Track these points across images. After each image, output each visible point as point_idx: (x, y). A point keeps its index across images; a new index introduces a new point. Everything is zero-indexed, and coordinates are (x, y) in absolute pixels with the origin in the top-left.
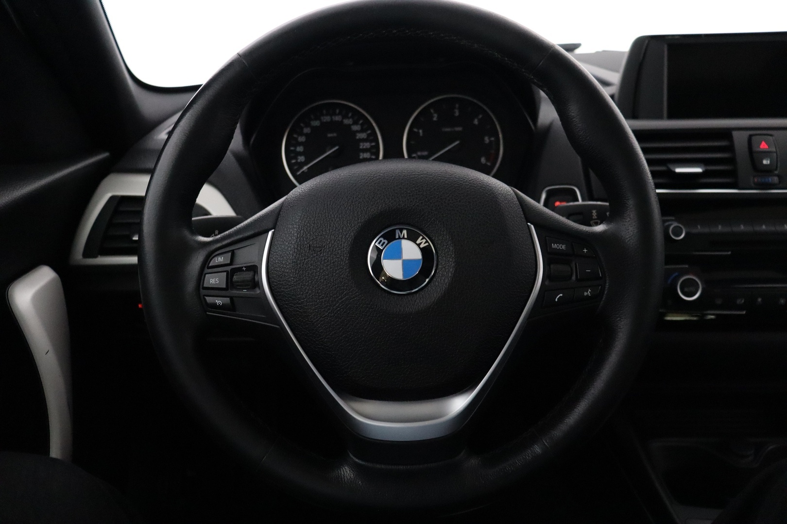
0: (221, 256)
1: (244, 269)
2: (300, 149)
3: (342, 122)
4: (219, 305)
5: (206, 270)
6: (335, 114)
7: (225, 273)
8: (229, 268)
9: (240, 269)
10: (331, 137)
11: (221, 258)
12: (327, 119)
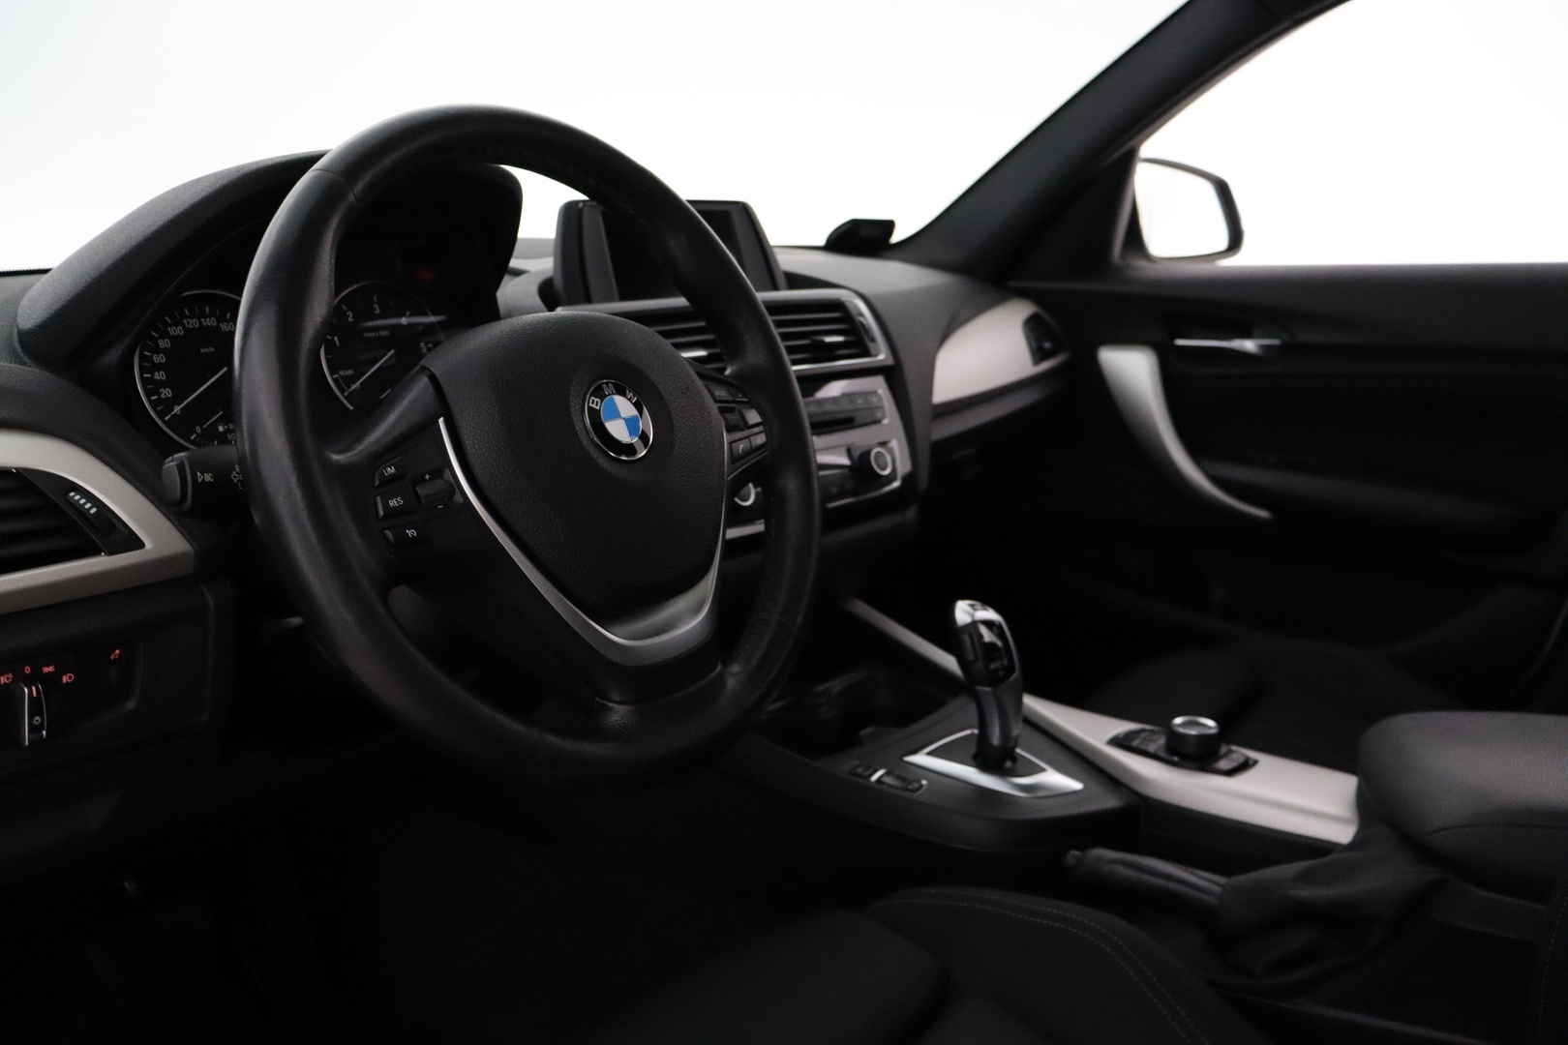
1: (428, 477)
2: (160, 376)
3: (218, 328)
4: (413, 536)
5: (375, 491)
6: (203, 315)
8: (407, 480)
10: (206, 354)
11: (391, 469)
12: (192, 323)
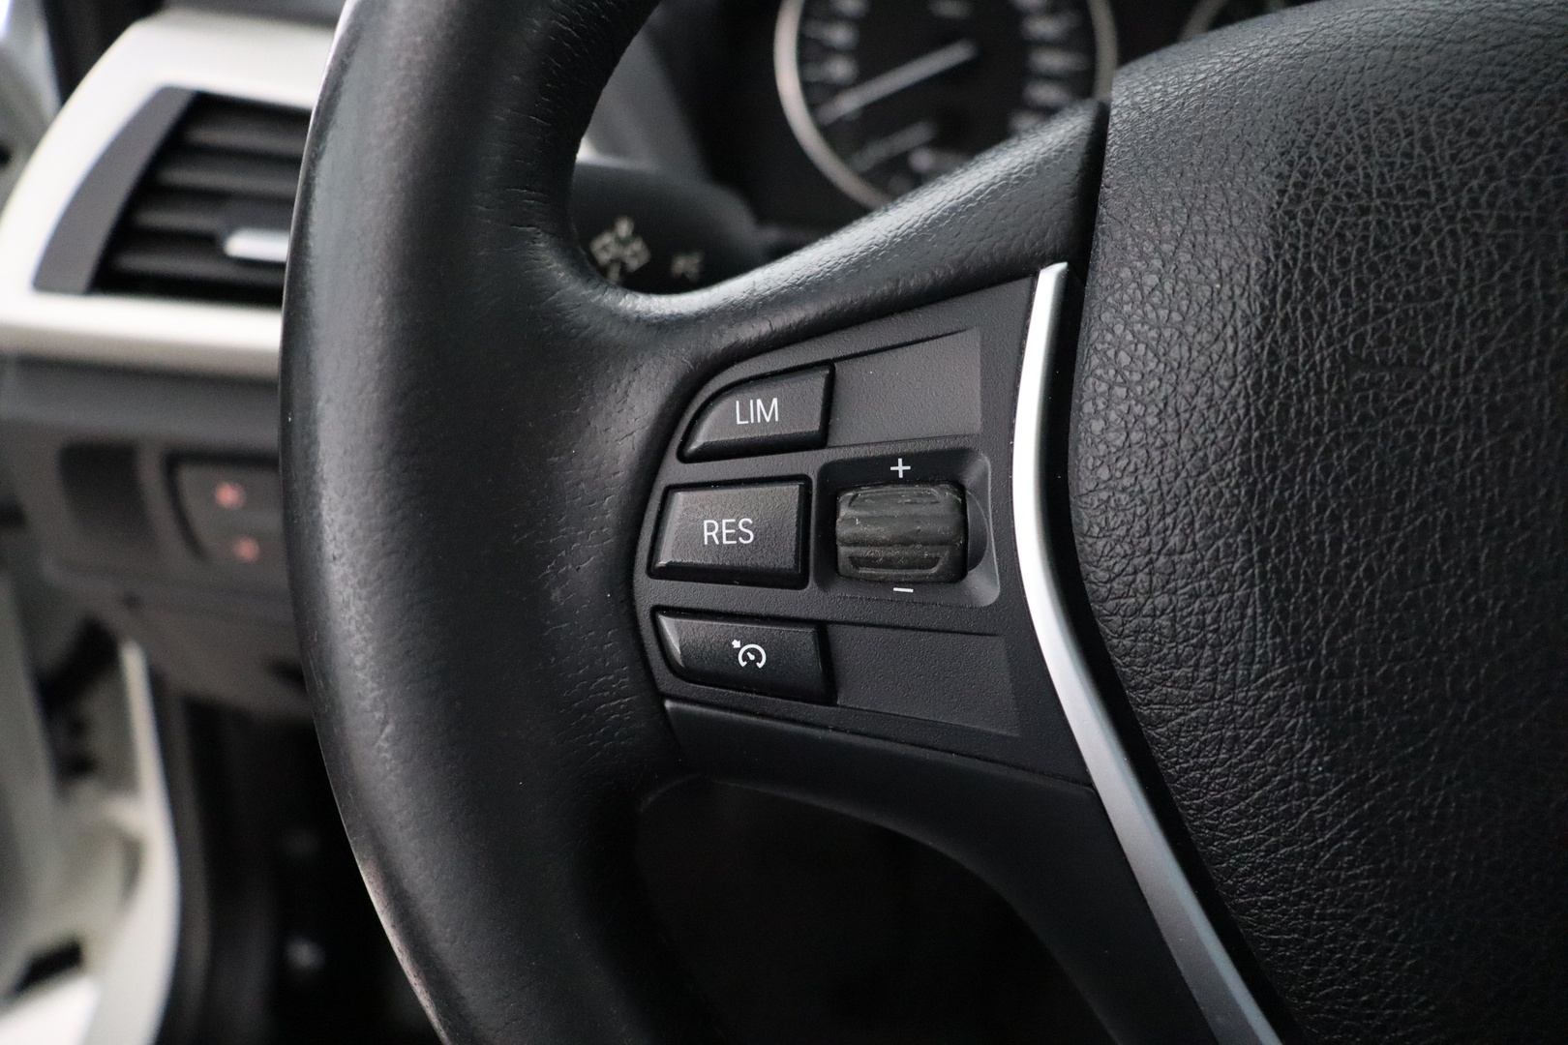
0: (766, 390)
1: (901, 468)
4: (751, 664)
5: (674, 470)
7: (794, 489)
8: (809, 463)
9: (872, 472)
11: (767, 407)
